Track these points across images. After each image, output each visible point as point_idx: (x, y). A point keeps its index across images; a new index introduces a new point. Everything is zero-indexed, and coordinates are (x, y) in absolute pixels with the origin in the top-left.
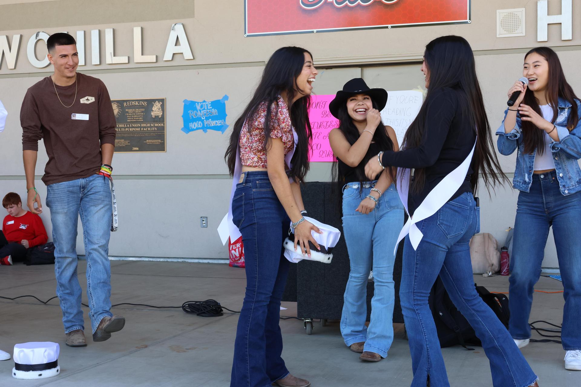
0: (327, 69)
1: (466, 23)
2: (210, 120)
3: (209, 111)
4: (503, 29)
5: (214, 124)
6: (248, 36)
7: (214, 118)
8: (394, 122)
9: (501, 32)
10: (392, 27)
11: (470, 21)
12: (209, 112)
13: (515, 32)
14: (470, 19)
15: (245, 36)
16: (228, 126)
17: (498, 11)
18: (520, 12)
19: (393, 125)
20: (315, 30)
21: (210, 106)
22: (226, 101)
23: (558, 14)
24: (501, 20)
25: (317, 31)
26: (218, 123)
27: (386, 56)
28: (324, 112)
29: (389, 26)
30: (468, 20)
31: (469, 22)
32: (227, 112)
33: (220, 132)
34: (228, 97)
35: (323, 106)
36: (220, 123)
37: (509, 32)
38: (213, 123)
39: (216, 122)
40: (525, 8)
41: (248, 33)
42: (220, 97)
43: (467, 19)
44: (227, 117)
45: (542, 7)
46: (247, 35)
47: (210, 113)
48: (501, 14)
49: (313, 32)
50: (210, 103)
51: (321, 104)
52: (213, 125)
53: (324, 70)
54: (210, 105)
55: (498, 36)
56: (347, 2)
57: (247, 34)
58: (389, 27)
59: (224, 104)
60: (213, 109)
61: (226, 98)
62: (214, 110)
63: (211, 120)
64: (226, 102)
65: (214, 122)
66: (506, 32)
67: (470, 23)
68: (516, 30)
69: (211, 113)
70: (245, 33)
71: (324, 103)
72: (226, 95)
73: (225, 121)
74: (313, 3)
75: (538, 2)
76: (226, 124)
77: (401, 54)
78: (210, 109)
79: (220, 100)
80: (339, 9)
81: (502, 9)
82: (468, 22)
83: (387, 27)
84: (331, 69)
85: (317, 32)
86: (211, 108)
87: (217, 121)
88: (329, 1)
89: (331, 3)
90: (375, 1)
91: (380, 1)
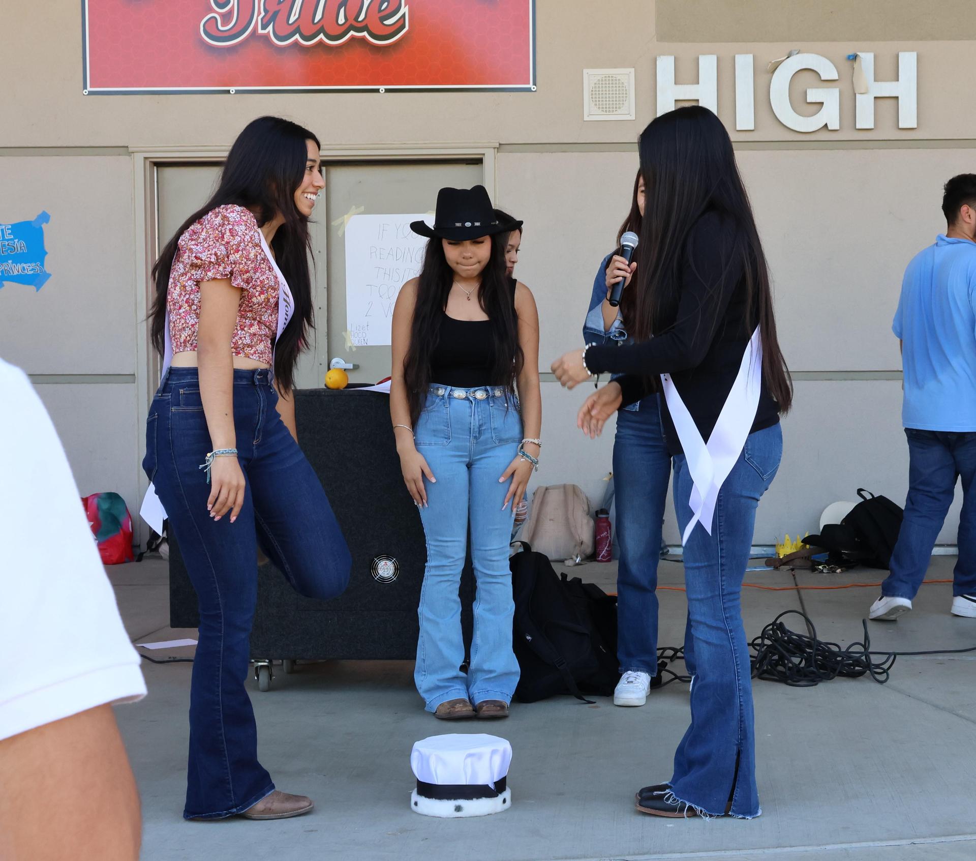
1: (529, 90)
2: (10, 262)
3: (7, 243)
4: (596, 105)
5: (18, 272)
6: (91, 93)
7: (19, 258)
8: (391, 275)
9: (591, 112)
10: (387, 91)
11: (534, 86)
12: (8, 245)
13: (615, 113)
14: (535, 84)
15: (86, 92)
16: (50, 275)
17: (585, 71)
18: (626, 76)
19: (391, 277)
20: (233, 89)
21: (9, 234)
22: (45, 224)
23: (693, 84)
24: (591, 89)
25: (236, 90)
26: (29, 268)
27: (376, 146)
29: (382, 88)
30: (531, 86)
31: (534, 88)
32: (47, 246)
33: (32, 288)
34: (49, 216)
36: (31, 268)
37: (606, 111)
38: (17, 269)
39: (24, 268)
40: (633, 69)
41: (91, 87)
42: (31, 217)
43: (529, 84)
44: (47, 257)
45: (666, 66)
46: (89, 91)
47: (9, 249)
48: (591, 76)
49: (228, 92)
50: (10, 227)
52: (16, 273)
54: (10, 231)
55: (586, 118)
56: (297, 36)
57: (89, 89)
58: (380, 91)
59: (41, 231)
60: (17, 240)
61: (44, 217)
62: (18, 242)
63: (12, 263)
64: (44, 226)
65: (20, 266)
66: (600, 112)
67: (535, 91)
68: (620, 108)
69: (13, 249)
70: (85, 87)
72: (44, 212)
73: (42, 265)
74: (226, 34)
75: (657, 58)
76: (45, 271)
77: (405, 144)
78: (8, 240)
79: (31, 222)
80: (279, 48)
81: (593, 67)
82: (531, 88)
83: (377, 91)
85: (237, 92)
86: (12, 237)
87: (25, 265)
88: (260, 31)
89: (266, 37)
90: (353, 38)
91: (363, 39)
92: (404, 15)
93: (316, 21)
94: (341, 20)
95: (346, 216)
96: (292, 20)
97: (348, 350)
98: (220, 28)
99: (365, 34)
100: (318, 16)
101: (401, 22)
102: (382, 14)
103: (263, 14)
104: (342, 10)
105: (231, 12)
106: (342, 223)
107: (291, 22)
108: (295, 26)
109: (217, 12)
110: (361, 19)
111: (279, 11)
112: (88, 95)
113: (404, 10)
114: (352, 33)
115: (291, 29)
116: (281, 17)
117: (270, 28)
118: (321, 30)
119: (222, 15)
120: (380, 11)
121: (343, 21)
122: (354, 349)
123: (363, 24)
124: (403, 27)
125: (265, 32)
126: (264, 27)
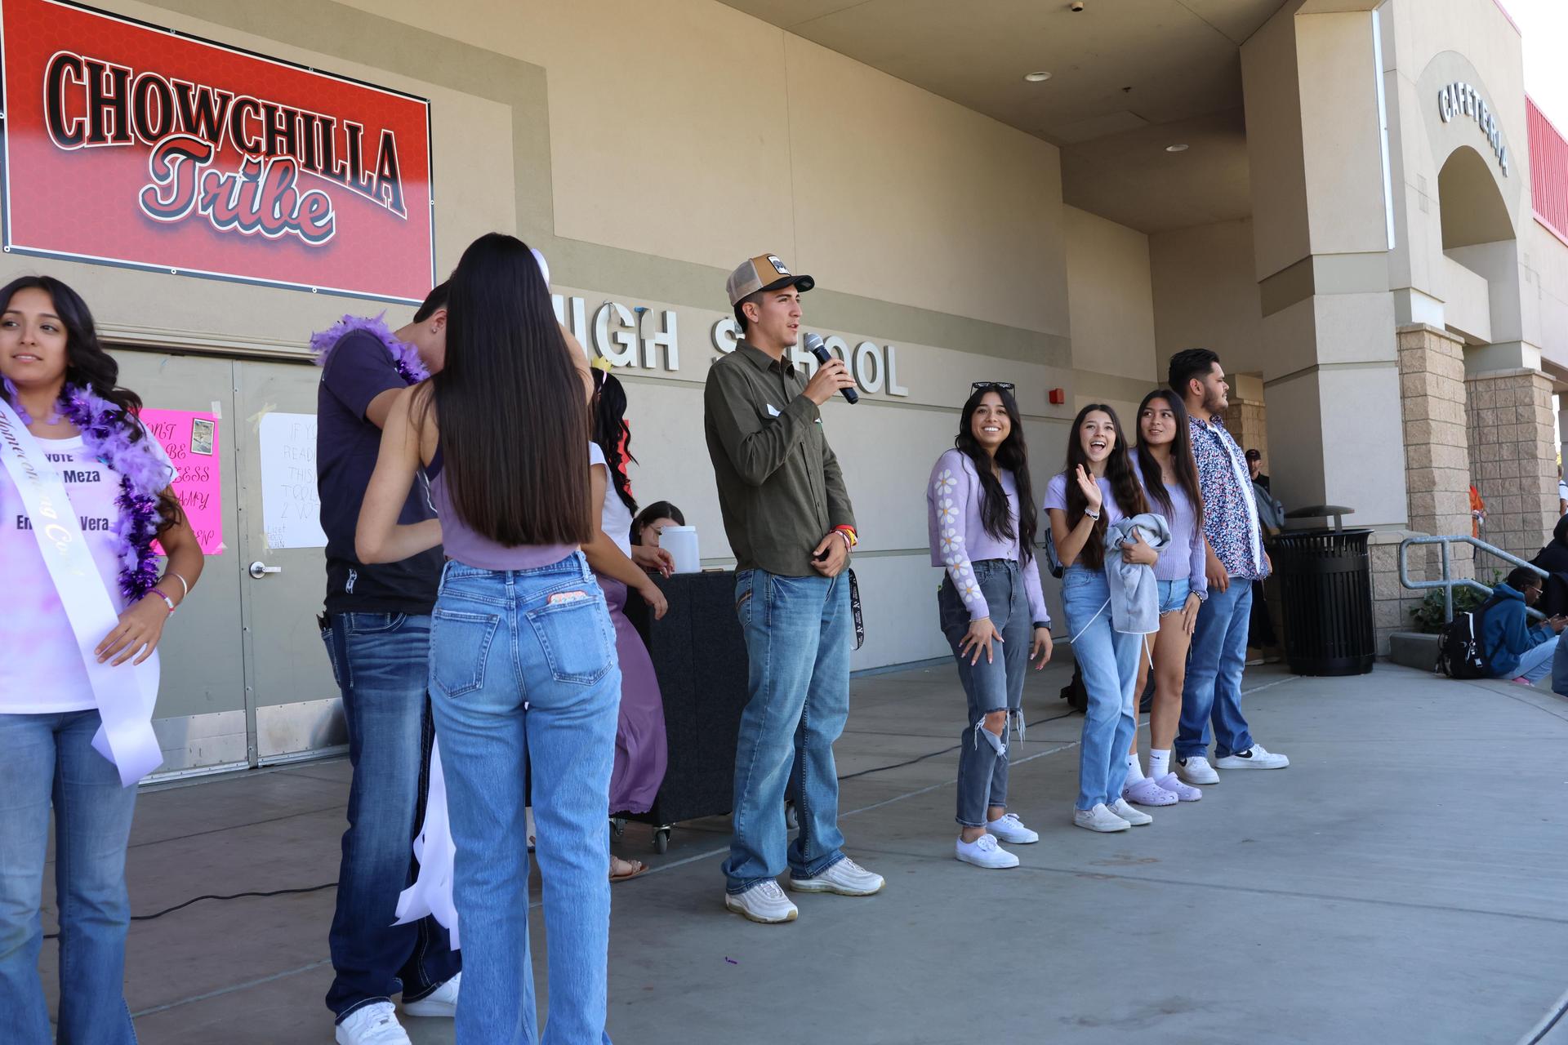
0: (173, 354)
6: (13, 251)
10: (319, 291)
20: (174, 269)
28: (170, 447)
29: (315, 288)
35: (168, 436)
49: (168, 272)
51: (164, 430)
53: (168, 357)
56: (237, 224)
57: (10, 246)
58: (313, 291)
70: (5, 243)
71: (170, 428)
74: (167, 209)
80: (219, 233)
83: (310, 290)
84: (183, 355)
85: (179, 273)
88: (200, 212)
89: (206, 219)
90: (287, 234)
91: (296, 237)
92: (331, 219)
93: (254, 211)
94: (277, 214)
95: (260, 413)
96: (231, 206)
97: (265, 554)
98: (160, 201)
99: (298, 231)
100: (256, 207)
101: (328, 227)
102: (313, 215)
103: (203, 194)
104: (278, 204)
105: (170, 186)
106: (256, 421)
107: (230, 207)
108: (235, 211)
109: (157, 184)
110: (295, 215)
111: (219, 194)
112: (9, 253)
113: (332, 214)
114: (287, 229)
115: (231, 215)
116: (221, 200)
117: (210, 210)
118: (259, 221)
119: (163, 189)
120: (311, 212)
121: (279, 216)
122: (272, 553)
123: (295, 222)
124: (330, 231)
125: (206, 213)
126: (205, 208)
